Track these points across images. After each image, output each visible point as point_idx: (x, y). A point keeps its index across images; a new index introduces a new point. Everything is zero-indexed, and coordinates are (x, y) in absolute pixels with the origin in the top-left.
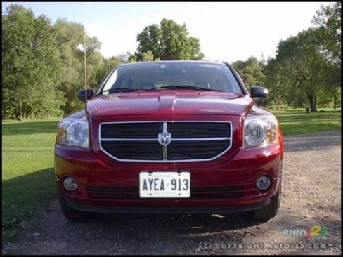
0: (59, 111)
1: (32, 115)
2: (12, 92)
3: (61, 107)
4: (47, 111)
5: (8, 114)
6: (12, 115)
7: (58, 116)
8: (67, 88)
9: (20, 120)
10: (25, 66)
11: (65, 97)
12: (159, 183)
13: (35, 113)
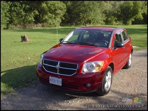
0: (103, 22)
1: (92, 24)
2: (83, 14)
3: (104, 21)
4: (98, 22)
5: (82, 23)
6: (84, 23)
7: (102, 24)
8: (106, 12)
9: (86, 26)
10: (89, 4)
11: (106, 16)
12: (54, 80)
13: (93, 23)
